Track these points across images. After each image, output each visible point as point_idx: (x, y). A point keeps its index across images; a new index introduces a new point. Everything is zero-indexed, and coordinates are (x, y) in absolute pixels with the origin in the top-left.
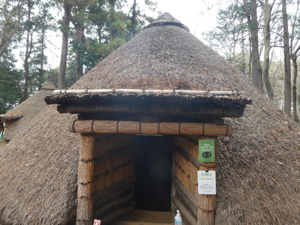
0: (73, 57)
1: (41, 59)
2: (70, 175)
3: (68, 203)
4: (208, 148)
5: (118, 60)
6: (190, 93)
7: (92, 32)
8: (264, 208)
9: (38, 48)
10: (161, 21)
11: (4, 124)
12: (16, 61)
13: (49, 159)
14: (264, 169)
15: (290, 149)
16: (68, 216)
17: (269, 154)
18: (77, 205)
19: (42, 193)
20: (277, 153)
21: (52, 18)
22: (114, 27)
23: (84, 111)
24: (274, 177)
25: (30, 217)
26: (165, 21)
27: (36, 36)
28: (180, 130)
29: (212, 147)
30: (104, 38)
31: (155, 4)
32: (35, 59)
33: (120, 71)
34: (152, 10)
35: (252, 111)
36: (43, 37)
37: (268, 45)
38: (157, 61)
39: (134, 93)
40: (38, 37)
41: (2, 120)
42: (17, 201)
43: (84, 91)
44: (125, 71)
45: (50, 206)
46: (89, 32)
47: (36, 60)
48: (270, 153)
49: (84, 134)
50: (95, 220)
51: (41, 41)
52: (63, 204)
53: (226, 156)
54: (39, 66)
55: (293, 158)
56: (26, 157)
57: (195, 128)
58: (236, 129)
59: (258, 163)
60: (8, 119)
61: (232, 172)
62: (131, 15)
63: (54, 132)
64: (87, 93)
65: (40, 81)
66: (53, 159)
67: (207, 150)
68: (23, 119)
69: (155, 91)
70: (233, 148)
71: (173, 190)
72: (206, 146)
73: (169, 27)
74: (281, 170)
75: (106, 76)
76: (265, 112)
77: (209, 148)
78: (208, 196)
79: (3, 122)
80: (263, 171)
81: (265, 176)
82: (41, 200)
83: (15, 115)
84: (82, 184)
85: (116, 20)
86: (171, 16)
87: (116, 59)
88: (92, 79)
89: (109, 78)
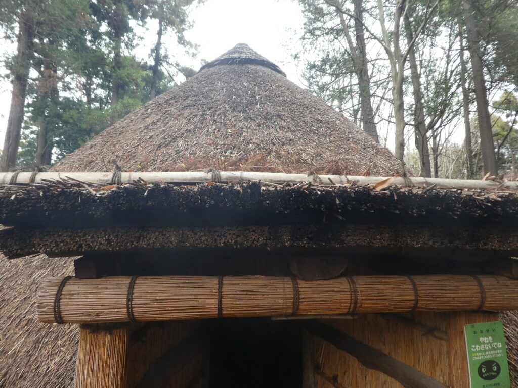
0: (32, 133)
4: (489, 350)
5: (154, 123)
7: (73, 89)
10: (236, 55)
22: (121, 79)
23: (102, 247)
28: (417, 301)
29: (500, 345)
30: (97, 102)
31: (197, 46)
34: (191, 55)
37: (400, 119)
38: (251, 126)
43: (106, 178)
46: (67, 88)
62: (151, 62)
64: (119, 184)
67: (488, 357)
72: (484, 343)
77: (493, 349)
85: (124, 67)
87: (149, 121)
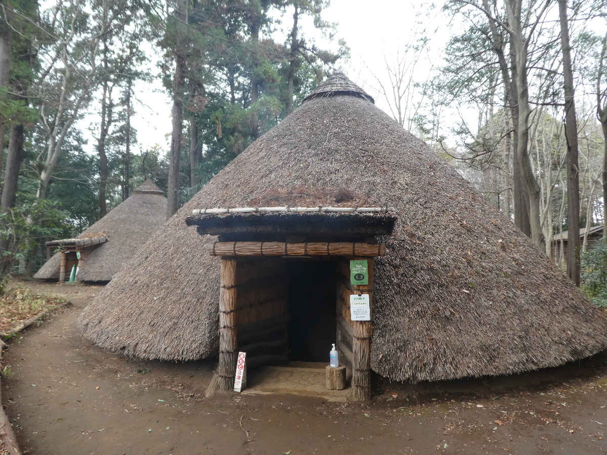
1: (127, 135)
2: (210, 304)
3: (210, 332)
4: (360, 270)
6: (336, 210)
8: (432, 339)
9: (120, 114)
10: (328, 89)
11: (78, 254)
12: (86, 143)
13: (183, 289)
14: (441, 297)
15: (488, 276)
16: (211, 346)
17: (452, 281)
18: (219, 336)
19: (179, 326)
20: (466, 279)
21: (143, 59)
22: (259, 76)
23: (225, 232)
24: (452, 307)
25: (168, 350)
26: (334, 89)
27: (117, 93)
29: (365, 269)
30: (240, 90)
32: (114, 135)
33: (266, 176)
35: (443, 226)
36: (129, 93)
37: (524, 107)
38: (316, 160)
39: (278, 212)
40: (121, 96)
41: (75, 248)
42: (151, 336)
43: (225, 211)
44: (273, 176)
45: (190, 337)
47: (117, 136)
48: (454, 280)
49: (225, 258)
50: (240, 353)
51: (126, 101)
52: (205, 334)
53: (391, 282)
54: (123, 148)
55: (490, 287)
56: (152, 289)
57: (345, 248)
58: (412, 250)
59: (435, 290)
60: (85, 246)
61: (397, 299)
63: (183, 259)
64: (228, 213)
65: (126, 175)
66: (187, 289)
67: (359, 272)
68: (107, 245)
69: (300, 209)
70: (404, 273)
71: (338, 333)
72: (358, 267)
73: (339, 99)
74: (466, 300)
75: (247, 183)
76: (463, 227)
77: (362, 270)
78: (361, 322)
79: (76, 251)
80: (439, 299)
81: (440, 305)
82: (179, 333)
83: (95, 239)
84: (224, 312)
85: (261, 64)
86: (345, 79)
87: (261, 155)
88: (227, 185)
89: (252, 185)
